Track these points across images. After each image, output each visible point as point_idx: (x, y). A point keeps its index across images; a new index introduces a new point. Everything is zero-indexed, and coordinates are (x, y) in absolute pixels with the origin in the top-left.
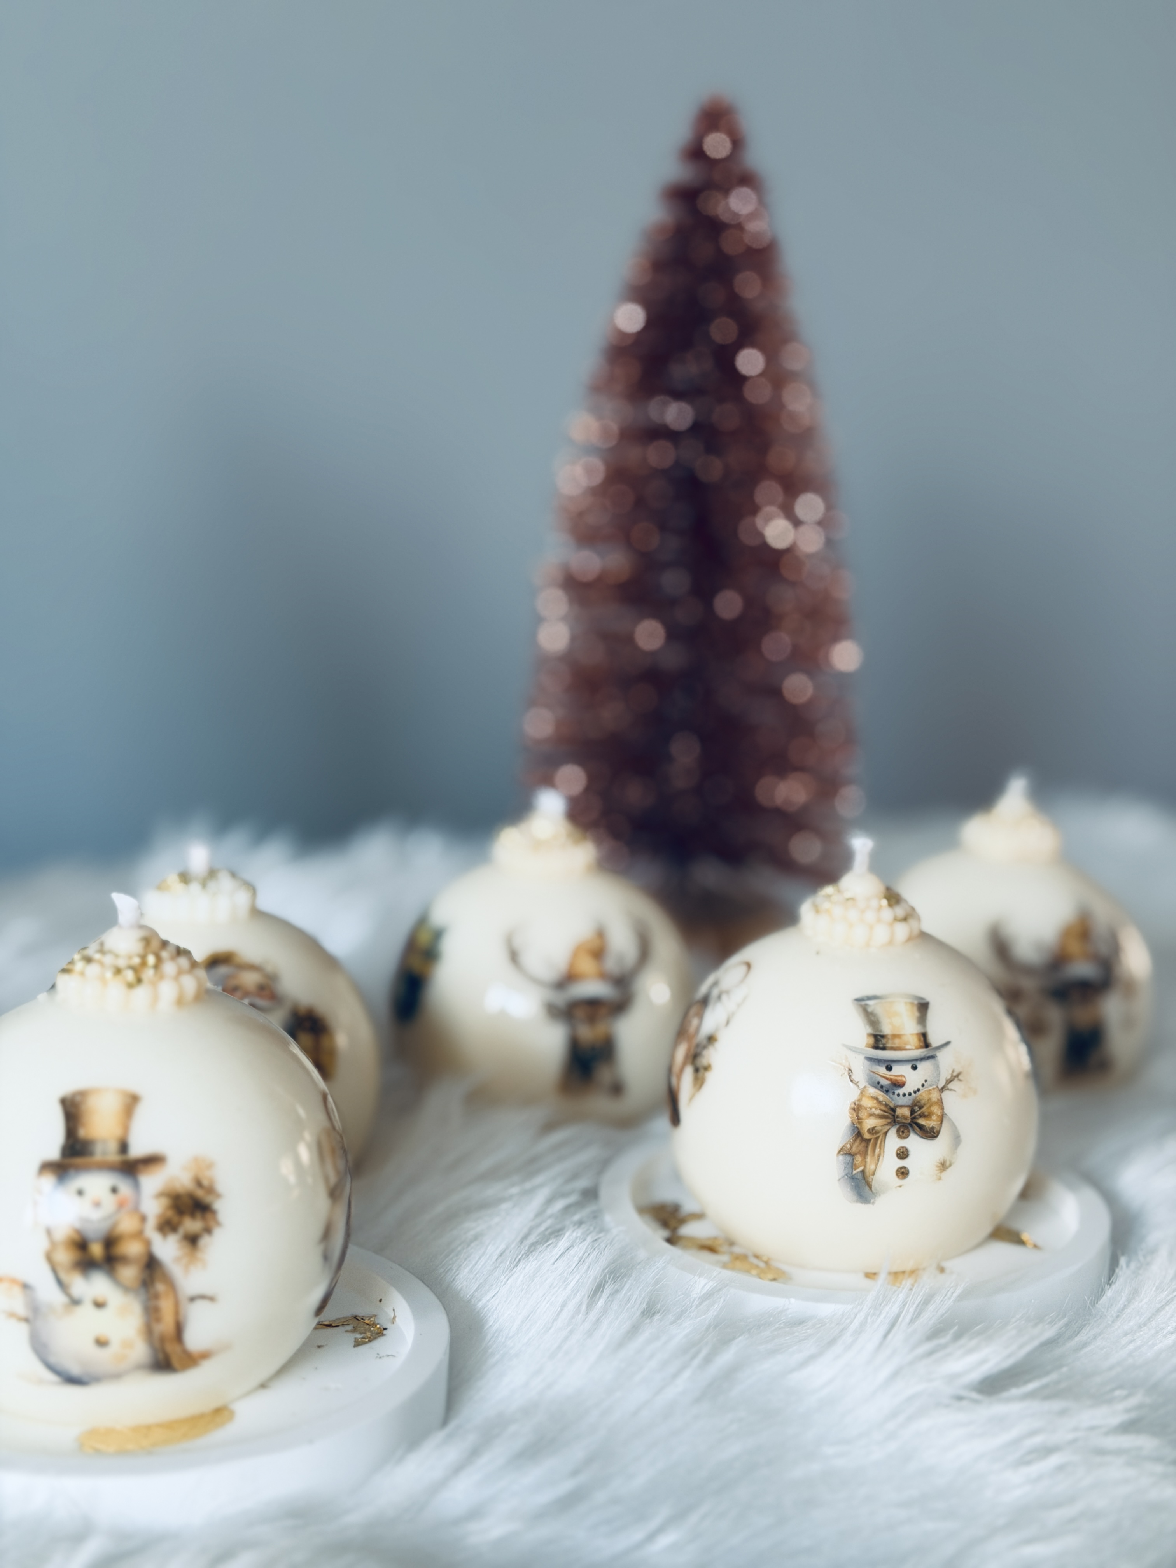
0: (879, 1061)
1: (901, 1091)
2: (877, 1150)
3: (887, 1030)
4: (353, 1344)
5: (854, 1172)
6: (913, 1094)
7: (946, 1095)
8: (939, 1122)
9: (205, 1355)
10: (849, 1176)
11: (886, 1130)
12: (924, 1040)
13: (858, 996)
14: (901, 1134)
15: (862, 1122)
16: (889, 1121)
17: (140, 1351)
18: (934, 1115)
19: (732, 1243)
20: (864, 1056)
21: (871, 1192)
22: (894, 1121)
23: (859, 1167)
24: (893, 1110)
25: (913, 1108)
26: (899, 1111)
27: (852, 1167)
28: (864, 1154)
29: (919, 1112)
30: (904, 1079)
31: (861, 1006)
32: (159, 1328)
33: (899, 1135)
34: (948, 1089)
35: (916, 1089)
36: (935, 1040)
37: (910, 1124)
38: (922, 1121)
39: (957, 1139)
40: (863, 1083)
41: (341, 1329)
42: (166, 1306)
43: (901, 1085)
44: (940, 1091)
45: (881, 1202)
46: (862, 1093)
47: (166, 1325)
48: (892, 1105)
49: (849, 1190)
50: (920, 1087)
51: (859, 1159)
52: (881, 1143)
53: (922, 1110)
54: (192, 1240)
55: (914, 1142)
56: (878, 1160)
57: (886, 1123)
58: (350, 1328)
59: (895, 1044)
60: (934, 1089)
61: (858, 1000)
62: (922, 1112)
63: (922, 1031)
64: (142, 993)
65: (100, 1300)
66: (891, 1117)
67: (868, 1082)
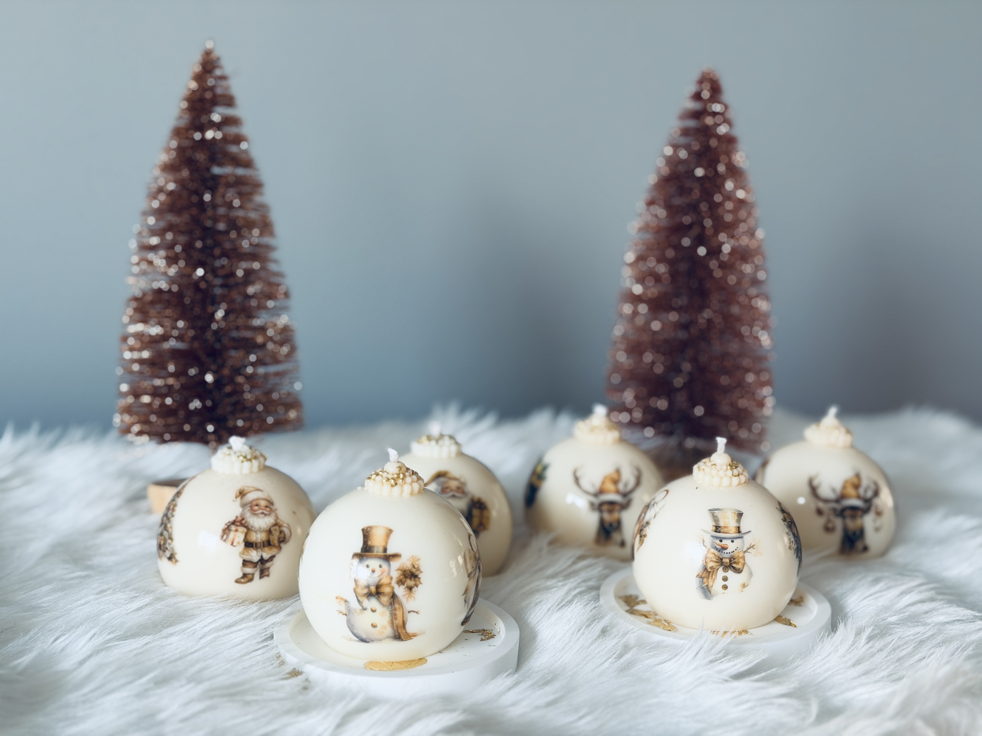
0: (717, 538)
1: (726, 551)
2: (714, 577)
3: (721, 524)
4: (480, 640)
5: (703, 585)
6: (731, 553)
7: (746, 555)
8: (743, 566)
9: (415, 635)
10: (701, 587)
11: (717, 568)
12: (739, 530)
13: (711, 508)
14: (724, 570)
15: (707, 564)
16: (720, 564)
17: (389, 631)
18: (741, 563)
19: (656, 615)
20: (710, 535)
21: (710, 594)
22: (722, 564)
23: (705, 584)
24: (722, 559)
25: (730, 559)
26: (724, 560)
27: (702, 583)
28: (708, 578)
29: (733, 561)
30: (727, 546)
31: (711, 513)
32: (396, 622)
33: (724, 571)
34: (748, 552)
35: (732, 551)
36: (743, 530)
37: (729, 566)
38: (734, 565)
39: (751, 574)
40: (709, 547)
41: (476, 633)
42: (399, 613)
43: (726, 549)
44: (744, 552)
45: (715, 599)
46: (708, 551)
47: (399, 621)
48: (721, 557)
49: (701, 593)
50: (735, 550)
51: (705, 580)
52: (715, 574)
53: (735, 560)
54: (410, 589)
55: (730, 574)
56: (714, 581)
57: (717, 565)
58: (480, 634)
59: (724, 531)
60: (741, 551)
61: (710, 510)
62: (734, 562)
63: (738, 526)
64: (397, 489)
65: (374, 609)
66: (721, 562)
67: (711, 546)
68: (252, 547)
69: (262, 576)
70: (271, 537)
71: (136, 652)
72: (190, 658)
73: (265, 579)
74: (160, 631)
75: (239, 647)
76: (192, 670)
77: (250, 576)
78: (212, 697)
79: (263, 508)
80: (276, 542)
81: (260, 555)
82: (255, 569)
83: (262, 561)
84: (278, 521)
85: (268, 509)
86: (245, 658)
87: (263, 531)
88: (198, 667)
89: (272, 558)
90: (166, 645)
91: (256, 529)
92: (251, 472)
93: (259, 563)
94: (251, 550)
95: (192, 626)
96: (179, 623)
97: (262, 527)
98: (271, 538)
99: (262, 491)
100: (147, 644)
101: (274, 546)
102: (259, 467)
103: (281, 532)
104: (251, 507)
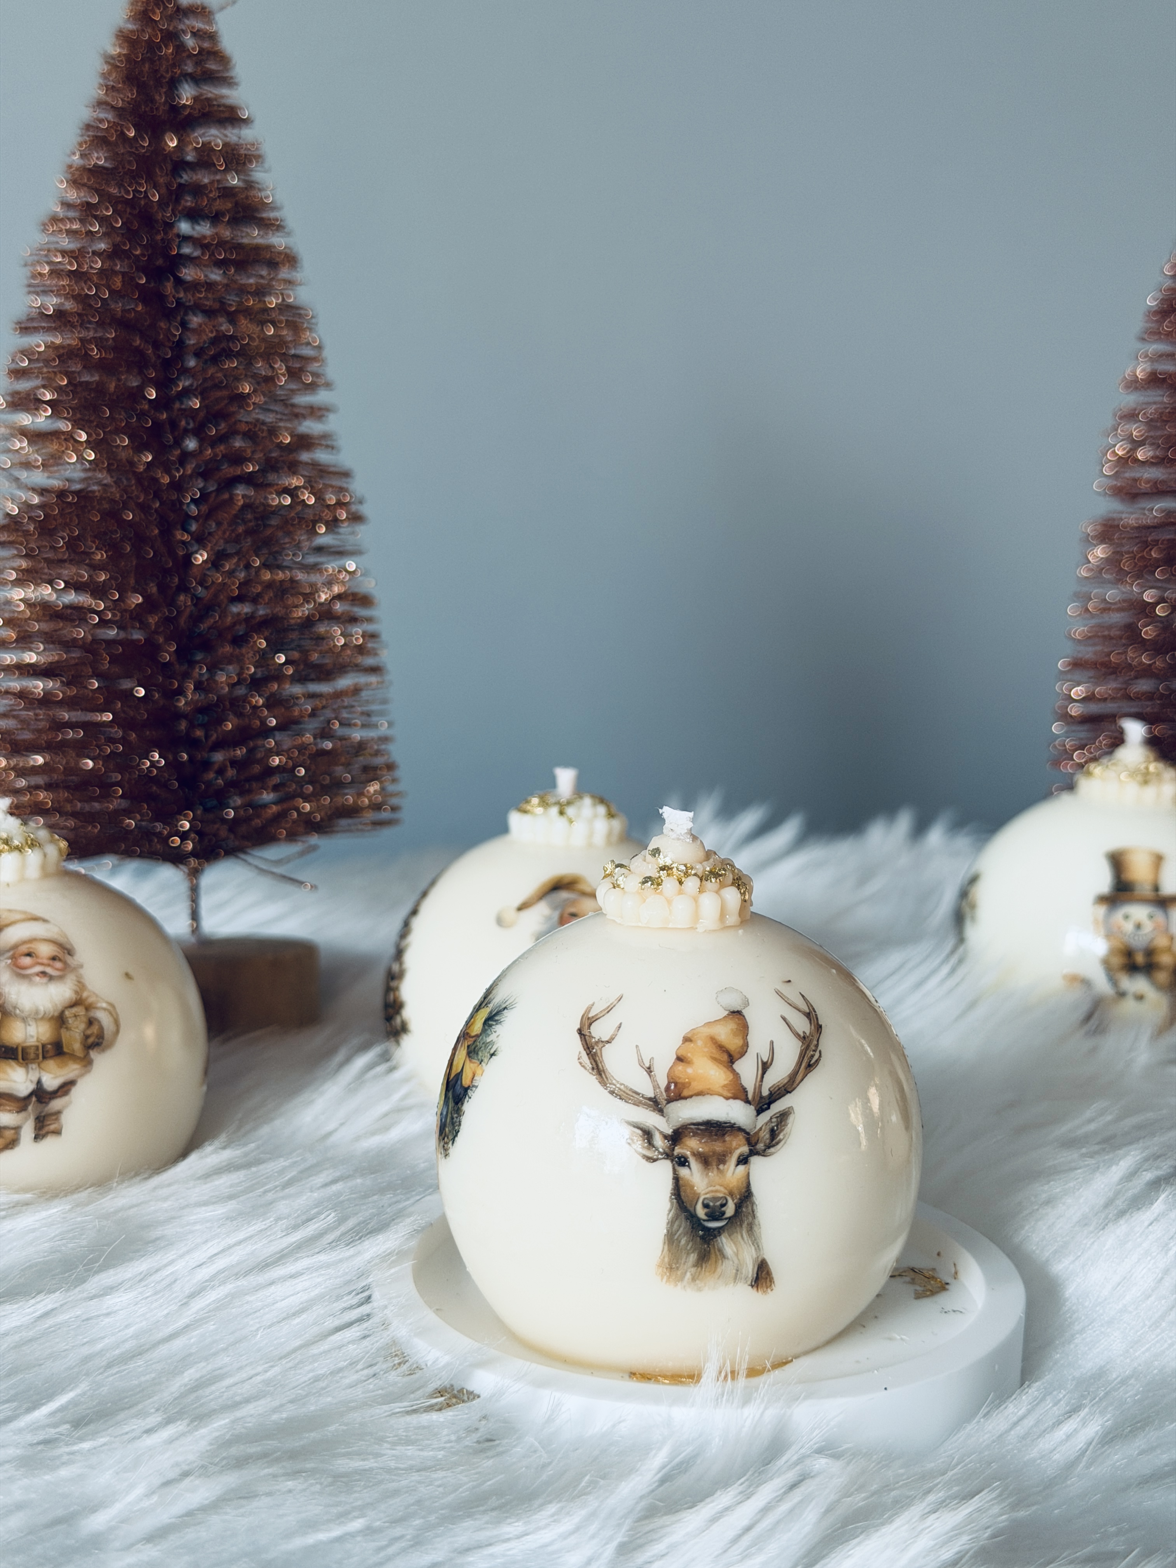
41: (898, 1279)
58: (907, 1279)
68: (15, 1059)
69: (39, 1135)
70: (63, 1032)
71: (17, 1337)
72: (164, 1350)
73: (50, 1142)
74: (82, 1280)
75: (297, 1320)
76: (177, 1385)
77: (9, 1134)
78: (240, 1463)
79: (45, 961)
80: (77, 1046)
81: (35, 1079)
82: (23, 1115)
83: (40, 1095)
84: (85, 995)
85: (58, 965)
86: (315, 1350)
87: (42, 1018)
88: (190, 1375)
89: (66, 1088)
90: (98, 1316)
91: (26, 1014)
92: (22, 879)
93: (34, 1099)
94: (11, 1066)
95: (166, 1266)
96: (131, 1259)
97: (42, 1008)
98: (65, 1035)
99: (45, 921)
100: (46, 1315)
101: (73, 1057)
102: (43, 867)
103: (91, 1022)
104: (14, 958)
